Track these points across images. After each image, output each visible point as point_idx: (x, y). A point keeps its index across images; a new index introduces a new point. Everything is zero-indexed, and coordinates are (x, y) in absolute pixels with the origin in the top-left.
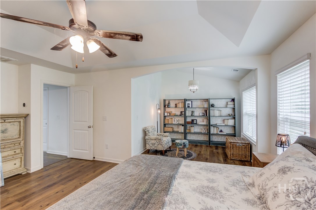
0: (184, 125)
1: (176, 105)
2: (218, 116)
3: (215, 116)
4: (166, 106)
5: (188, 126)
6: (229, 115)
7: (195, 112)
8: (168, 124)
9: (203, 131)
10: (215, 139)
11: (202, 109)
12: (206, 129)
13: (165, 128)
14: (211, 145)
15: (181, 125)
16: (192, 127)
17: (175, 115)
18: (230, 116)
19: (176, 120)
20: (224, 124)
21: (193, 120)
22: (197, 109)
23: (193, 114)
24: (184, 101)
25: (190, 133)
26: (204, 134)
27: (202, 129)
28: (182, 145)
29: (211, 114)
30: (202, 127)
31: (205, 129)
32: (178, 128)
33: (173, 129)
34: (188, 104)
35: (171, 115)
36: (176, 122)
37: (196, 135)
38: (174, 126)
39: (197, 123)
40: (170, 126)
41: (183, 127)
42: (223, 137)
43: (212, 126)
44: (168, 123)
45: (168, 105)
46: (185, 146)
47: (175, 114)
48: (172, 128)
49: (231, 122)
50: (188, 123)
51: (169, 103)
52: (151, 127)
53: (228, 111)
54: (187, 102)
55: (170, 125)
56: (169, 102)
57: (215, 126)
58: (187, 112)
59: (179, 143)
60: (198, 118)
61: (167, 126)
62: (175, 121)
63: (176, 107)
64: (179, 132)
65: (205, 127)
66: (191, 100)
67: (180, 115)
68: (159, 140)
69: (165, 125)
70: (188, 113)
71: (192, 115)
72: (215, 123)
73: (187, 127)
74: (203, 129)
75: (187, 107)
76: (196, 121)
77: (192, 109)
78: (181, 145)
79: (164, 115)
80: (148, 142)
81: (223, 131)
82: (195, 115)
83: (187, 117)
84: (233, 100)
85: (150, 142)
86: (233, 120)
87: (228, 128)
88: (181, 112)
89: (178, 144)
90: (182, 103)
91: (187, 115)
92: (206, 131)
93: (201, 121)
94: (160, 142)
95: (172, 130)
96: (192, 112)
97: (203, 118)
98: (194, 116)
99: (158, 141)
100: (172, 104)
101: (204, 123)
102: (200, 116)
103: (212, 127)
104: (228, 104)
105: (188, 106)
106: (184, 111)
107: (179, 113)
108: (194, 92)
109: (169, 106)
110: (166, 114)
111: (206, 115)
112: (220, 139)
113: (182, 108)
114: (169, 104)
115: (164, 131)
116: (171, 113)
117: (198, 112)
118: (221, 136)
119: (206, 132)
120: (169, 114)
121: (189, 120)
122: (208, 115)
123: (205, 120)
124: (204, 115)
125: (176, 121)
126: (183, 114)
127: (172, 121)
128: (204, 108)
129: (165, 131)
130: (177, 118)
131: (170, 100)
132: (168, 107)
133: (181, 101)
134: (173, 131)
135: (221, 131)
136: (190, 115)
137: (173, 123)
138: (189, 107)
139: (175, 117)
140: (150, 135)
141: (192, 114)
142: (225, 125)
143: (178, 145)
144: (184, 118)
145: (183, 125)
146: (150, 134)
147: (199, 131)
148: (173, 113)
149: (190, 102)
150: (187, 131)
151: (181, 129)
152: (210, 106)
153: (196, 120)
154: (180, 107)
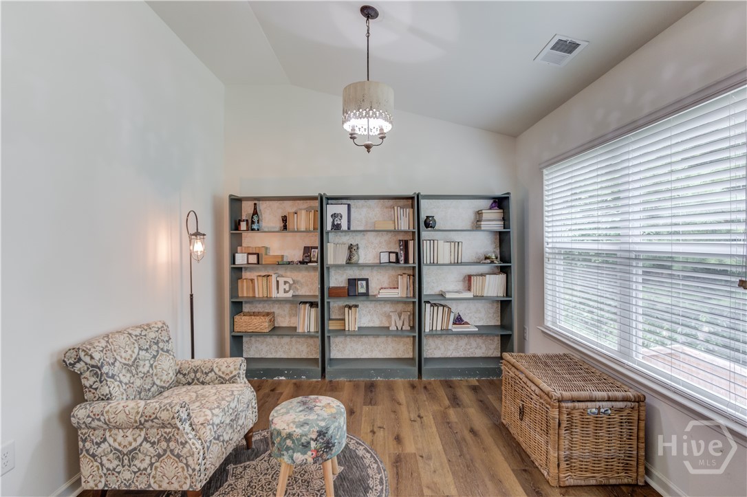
0: (319, 304)
1: (285, 219)
2: (451, 264)
3: (438, 264)
4: (243, 226)
5: (335, 305)
6: (486, 258)
7: (361, 251)
8: (253, 300)
9: (393, 323)
10: (434, 349)
11: (390, 235)
12: (405, 317)
13: (237, 318)
14: (424, 379)
15: (305, 303)
16: (350, 307)
17: (282, 263)
18: (492, 262)
19: (285, 283)
20: (470, 295)
21: (353, 282)
22: (371, 236)
23: (354, 259)
24: (317, 204)
25: (342, 332)
26: (399, 334)
27: (389, 317)
28: (313, 444)
29: (427, 257)
30: (388, 308)
31: (400, 317)
32: (296, 315)
33: (272, 321)
34: (334, 216)
35: (264, 261)
36: (285, 292)
37: (365, 340)
38: (276, 309)
39: (371, 293)
40: (259, 308)
41: (314, 313)
42: (463, 342)
43: (428, 302)
44: (251, 295)
45: (253, 222)
46: (328, 446)
47: (283, 256)
48: (267, 319)
49: (494, 286)
50: (336, 293)
51: (255, 213)
52: (138, 332)
53: (481, 244)
54: (331, 209)
55: (261, 305)
56: (255, 209)
57: (440, 301)
58: (330, 248)
59: (290, 436)
60: (375, 273)
61: (246, 308)
62: (282, 287)
63: (285, 228)
64: (300, 330)
65: (400, 307)
66: (345, 201)
67: (302, 263)
68: (164, 426)
69: (237, 306)
70: (336, 255)
71: (349, 262)
72: (436, 290)
73: (329, 308)
74: (394, 317)
75: (329, 227)
76: (364, 283)
77: (347, 237)
78: (306, 446)
79: (234, 263)
80: (88, 445)
81: (465, 320)
82: (361, 261)
83: (328, 268)
84: (500, 202)
85: (105, 440)
86: (502, 277)
87: (479, 305)
88: (307, 250)
89: (289, 442)
90: (308, 210)
91: (330, 259)
92: (406, 324)
93: (385, 285)
94: (168, 441)
95: (266, 324)
96: (350, 247)
97: (392, 273)
98: (357, 265)
99: (154, 434)
100: (270, 217)
101: (399, 293)
102: (380, 265)
103: (428, 306)
104: (485, 216)
105: (333, 225)
106: (317, 244)
107: (297, 255)
108: (368, 147)
109: (255, 226)
110: (241, 259)
111: (406, 261)
112: (452, 347)
113: (307, 231)
114: (255, 219)
115: (232, 330)
116: (262, 252)
117: (372, 250)
118: (455, 339)
119: (406, 327)
120: (253, 259)
121: (337, 280)
122: (411, 261)
123: (403, 281)
124: (398, 261)
125: (287, 287)
126: (314, 258)
127: (269, 288)
128: (396, 232)
129: (237, 329)
130: (288, 274)
131: (259, 199)
132: (253, 230)
133: (304, 205)
134: (274, 328)
135: (459, 320)
136: (342, 260)
137: (274, 294)
138: (337, 227)
139: (281, 272)
140: (107, 398)
141: (350, 258)
142: (476, 298)
143: (288, 449)
144: (318, 274)
145: (312, 304)
146: (113, 387)
147: (377, 323)
148: (272, 253)
149: (341, 209)
150: (331, 326)
151: (307, 320)
152: (422, 224)
153: (367, 280)
154: (303, 228)
